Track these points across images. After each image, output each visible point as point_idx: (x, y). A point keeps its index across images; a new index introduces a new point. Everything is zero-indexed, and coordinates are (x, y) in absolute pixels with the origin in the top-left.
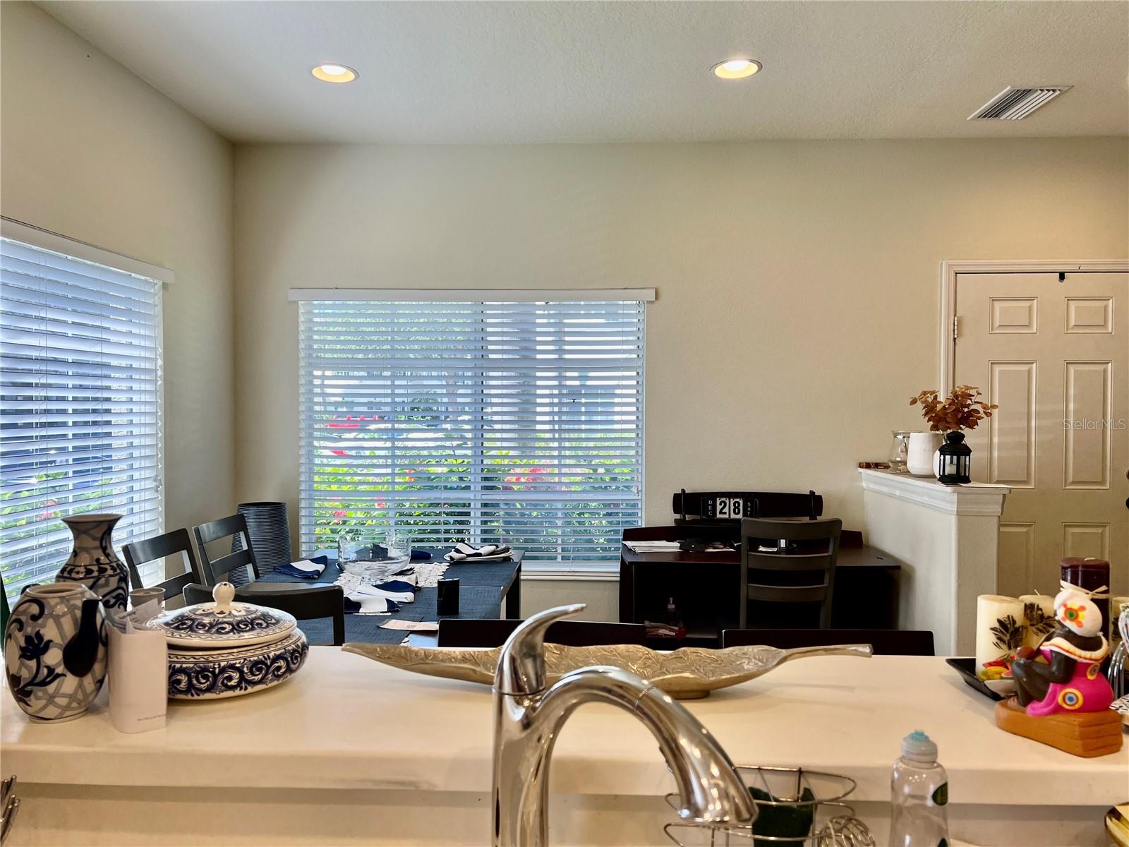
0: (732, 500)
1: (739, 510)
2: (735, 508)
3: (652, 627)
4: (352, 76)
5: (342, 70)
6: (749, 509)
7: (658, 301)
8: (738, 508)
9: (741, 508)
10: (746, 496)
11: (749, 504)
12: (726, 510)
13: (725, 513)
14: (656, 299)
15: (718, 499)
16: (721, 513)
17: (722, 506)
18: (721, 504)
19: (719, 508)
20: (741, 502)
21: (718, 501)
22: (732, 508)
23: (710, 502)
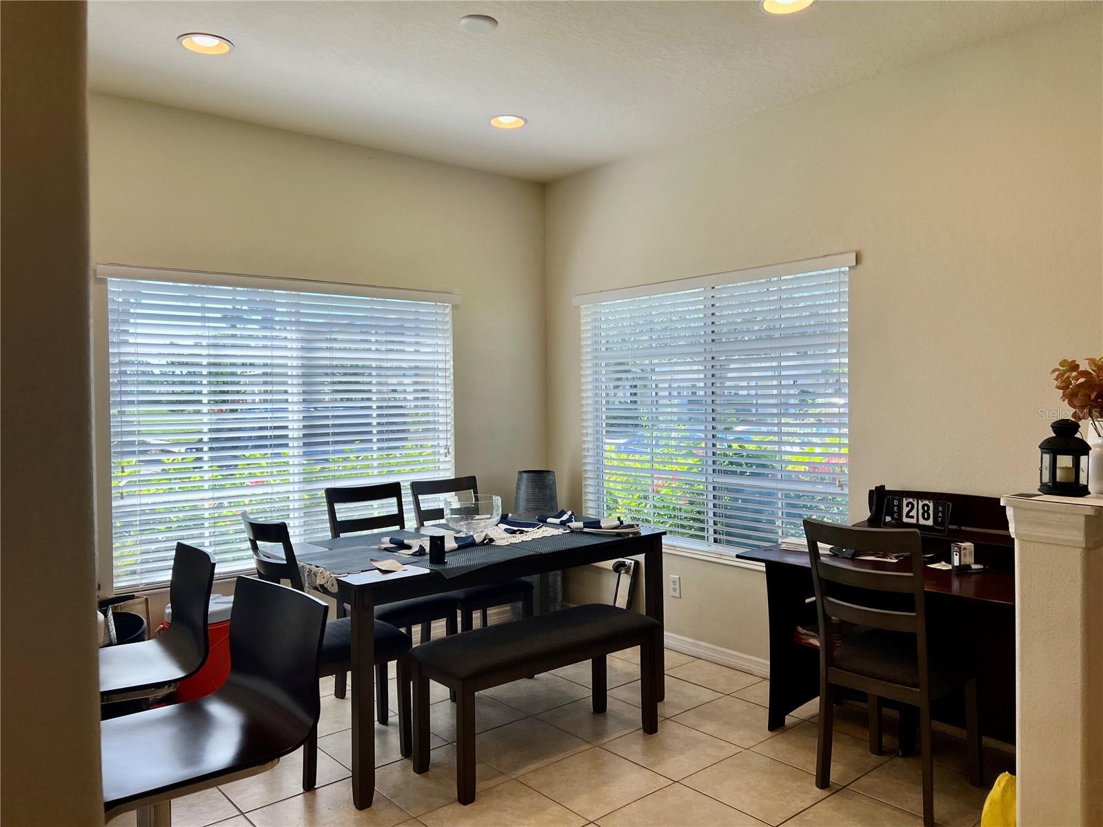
0: (920, 501)
1: (929, 515)
2: (924, 512)
3: (806, 635)
4: (522, 122)
5: (513, 119)
6: (940, 514)
7: (858, 266)
8: (927, 511)
9: (931, 512)
10: (937, 498)
11: (940, 509)
12: (913, 513)
13: (912, 517)
14: (856, 264)
15: (904, 499)
16: (908, 516)
17: (909, 508)
18: (907, 506)
19: (905, 510)
20: (931, 505)
21: (905, 502)
22: (921, 511)
23: (896, 502)
